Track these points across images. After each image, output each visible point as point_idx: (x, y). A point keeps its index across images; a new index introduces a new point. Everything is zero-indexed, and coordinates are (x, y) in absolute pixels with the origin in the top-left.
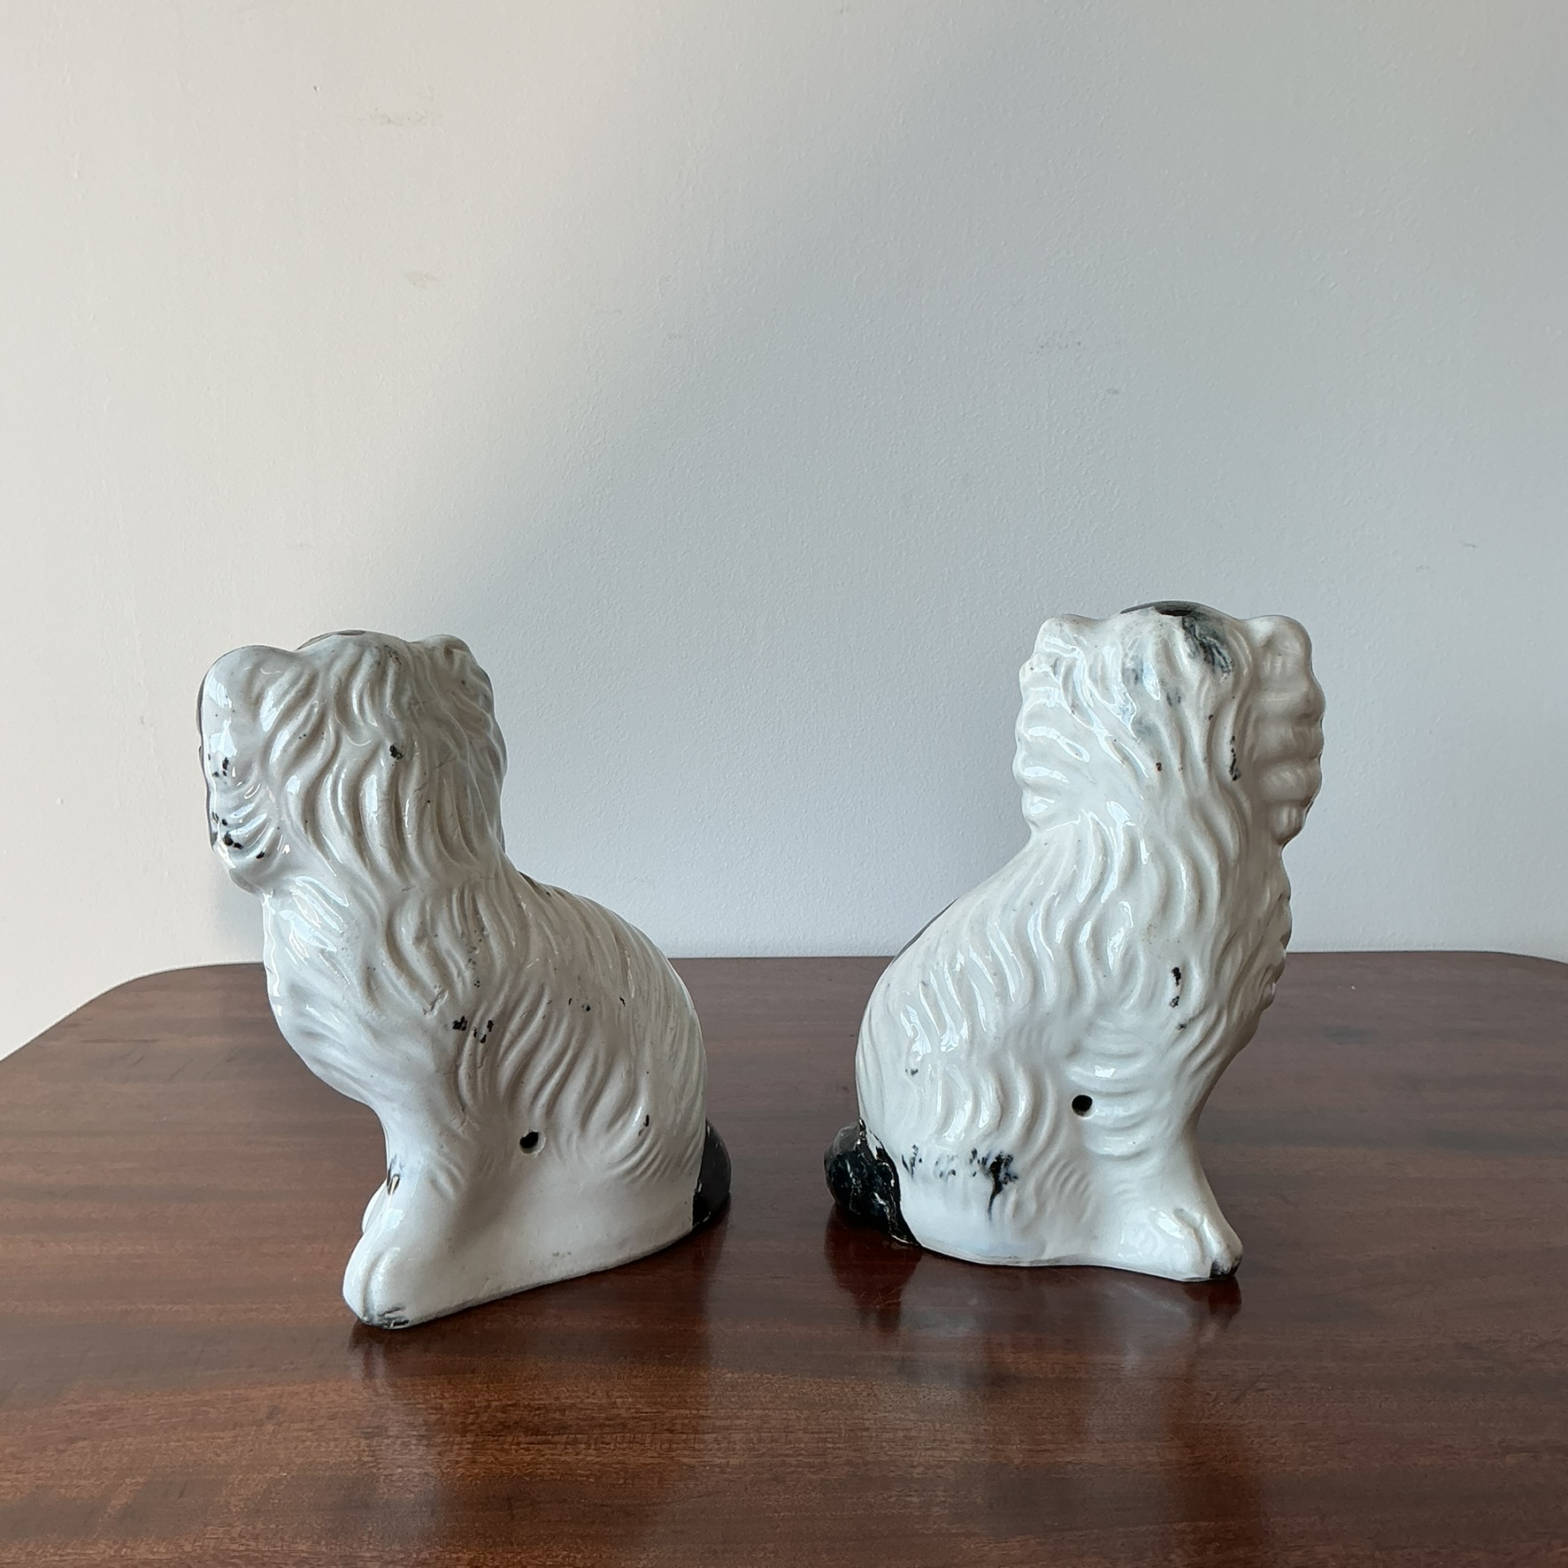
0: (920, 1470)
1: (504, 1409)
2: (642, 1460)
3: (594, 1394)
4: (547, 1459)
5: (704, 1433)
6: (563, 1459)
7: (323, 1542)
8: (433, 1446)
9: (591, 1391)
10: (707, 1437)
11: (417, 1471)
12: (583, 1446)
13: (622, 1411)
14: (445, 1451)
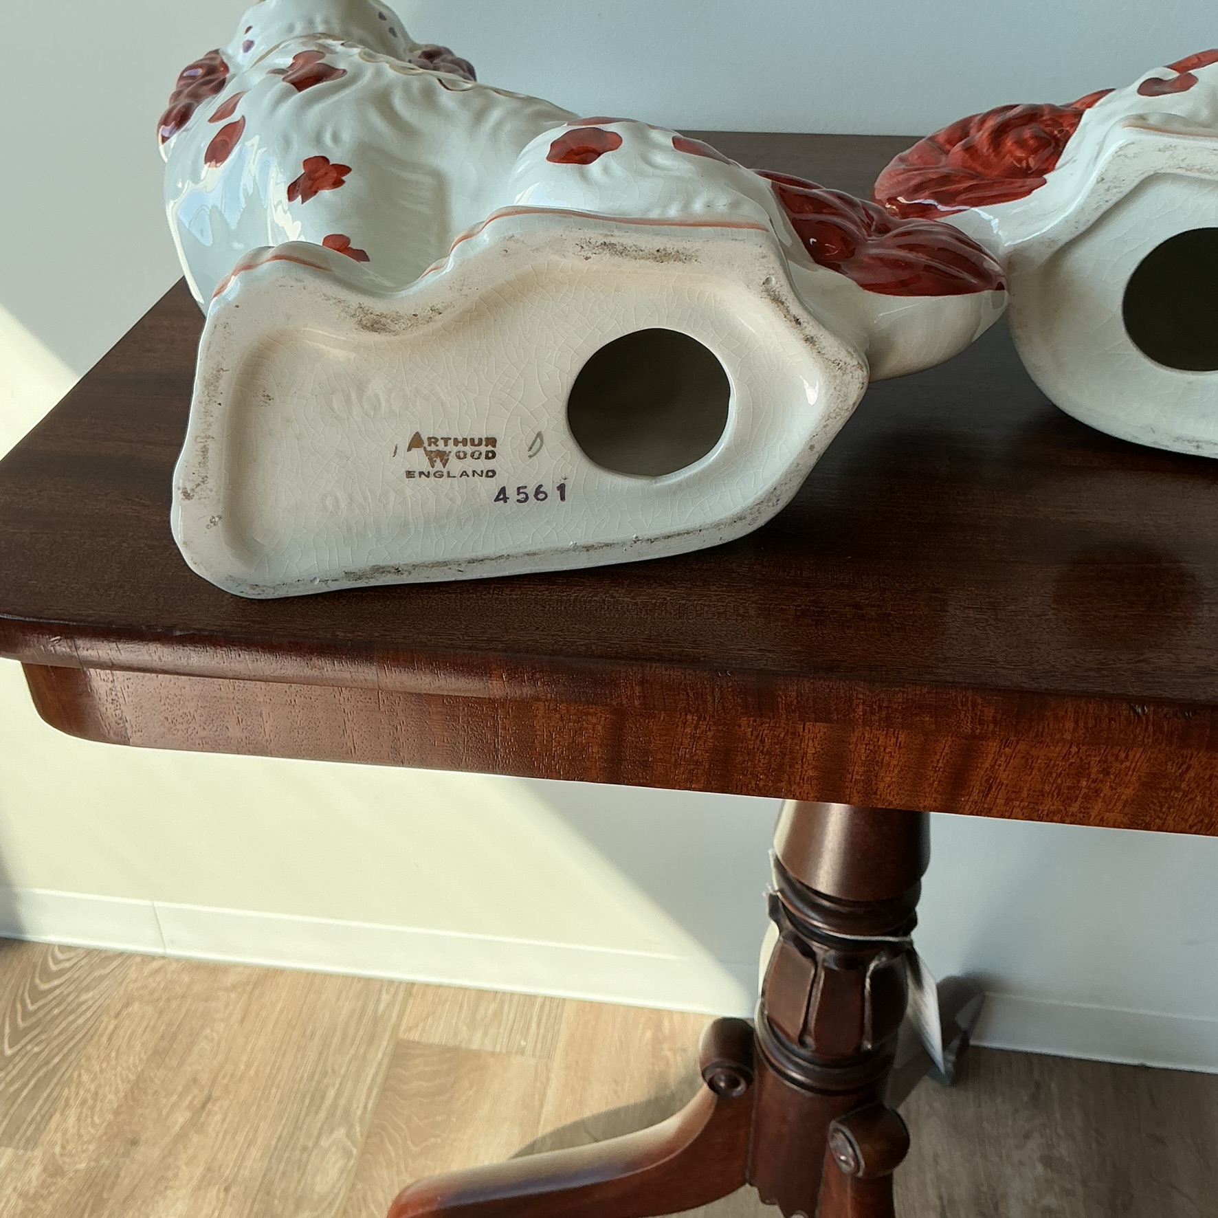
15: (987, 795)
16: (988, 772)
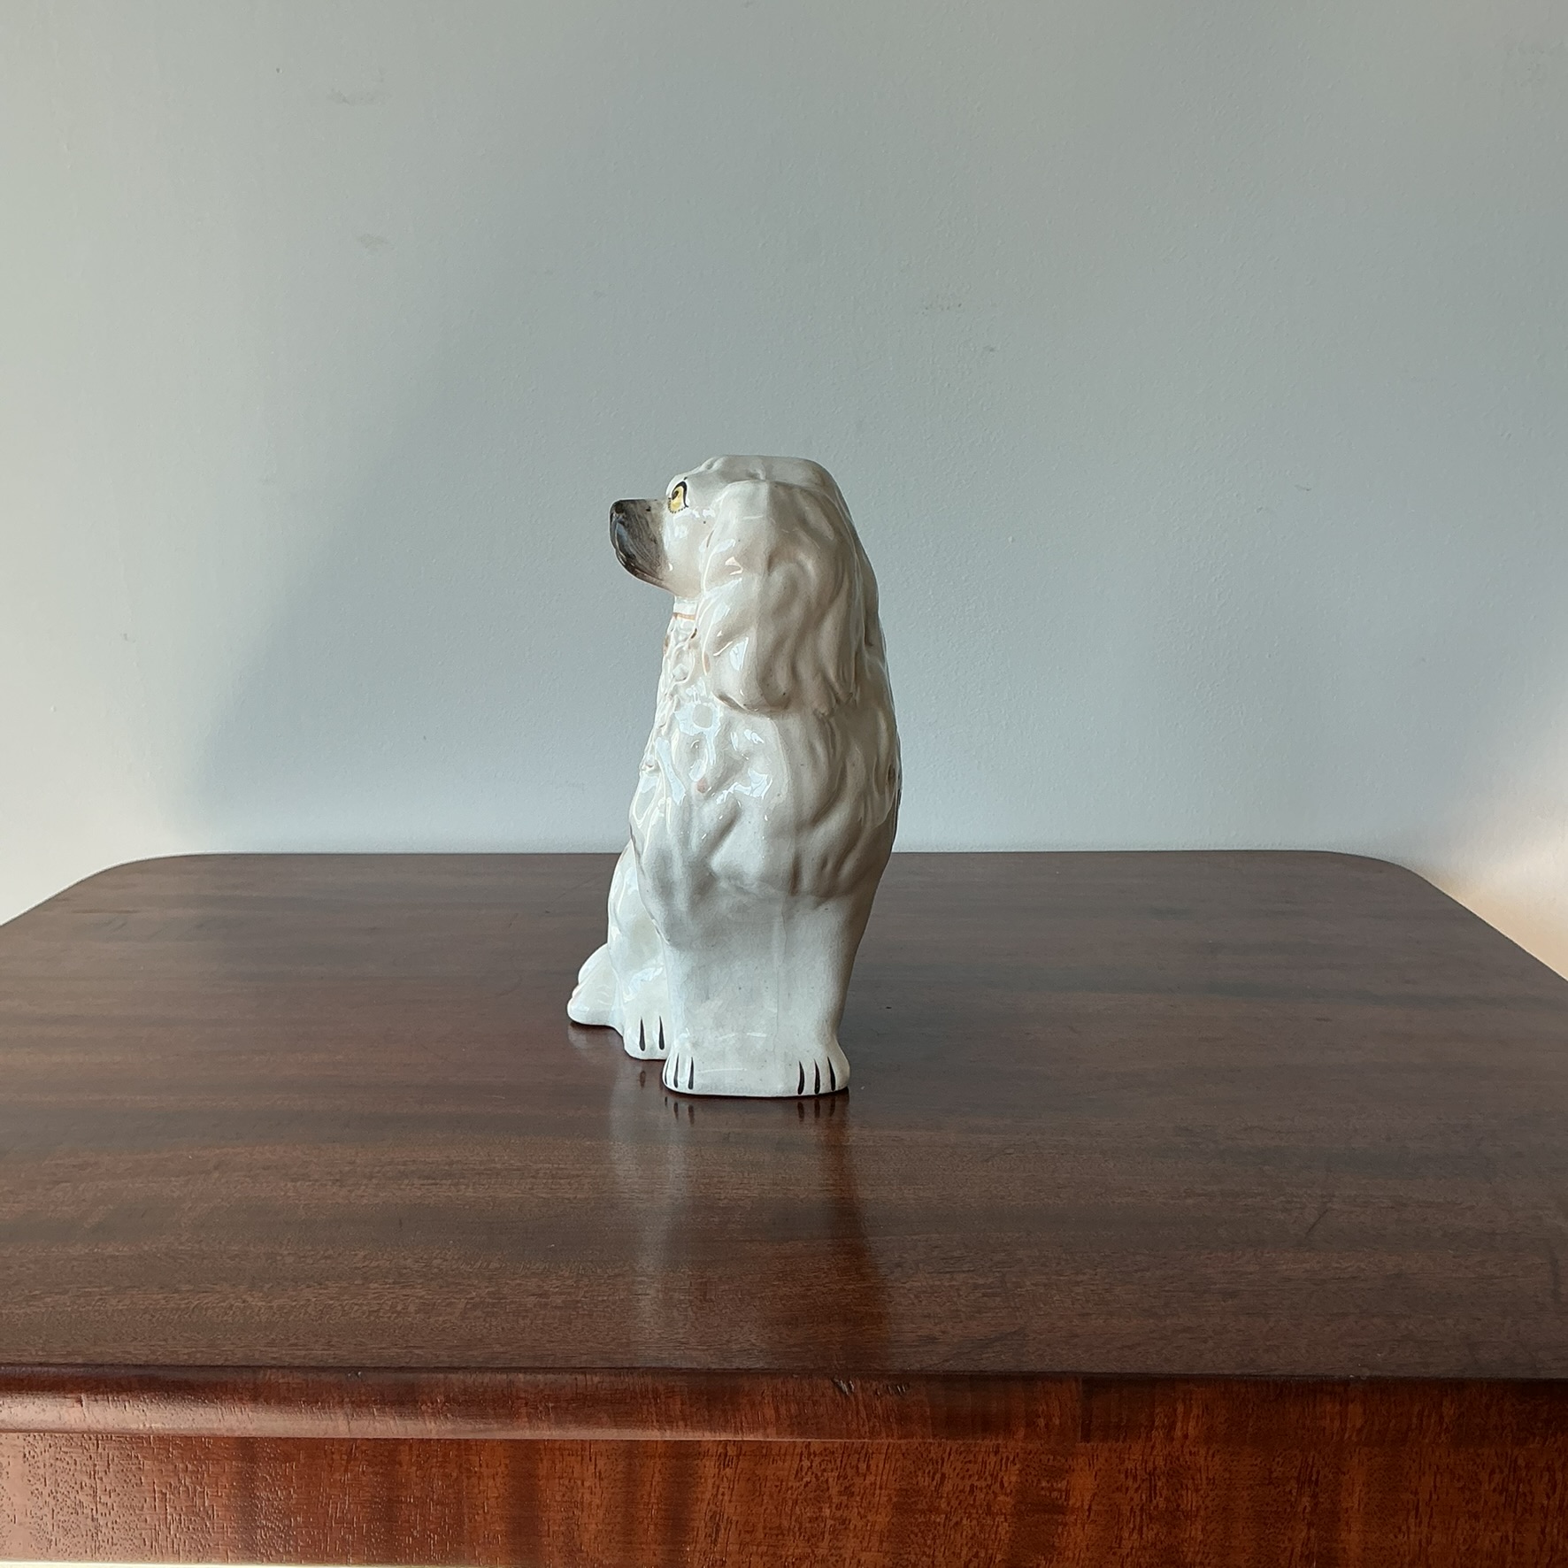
0: (725, 1201)
1: (405, 1164)
2: (509, 1195)
3: (478, 1154)
4: (434, 1195)
5: (560, 1178)
6: (446, 1194)
7: (251, 1245)
8: (344, 1186)
9: (475, 1152)
10: (562, 1181)
11: (330, 1202)
12: (464, 1187)
13: (498, 1166)
14: (353, 1190)
15: (716, 1540)
16: (711, 1505)
